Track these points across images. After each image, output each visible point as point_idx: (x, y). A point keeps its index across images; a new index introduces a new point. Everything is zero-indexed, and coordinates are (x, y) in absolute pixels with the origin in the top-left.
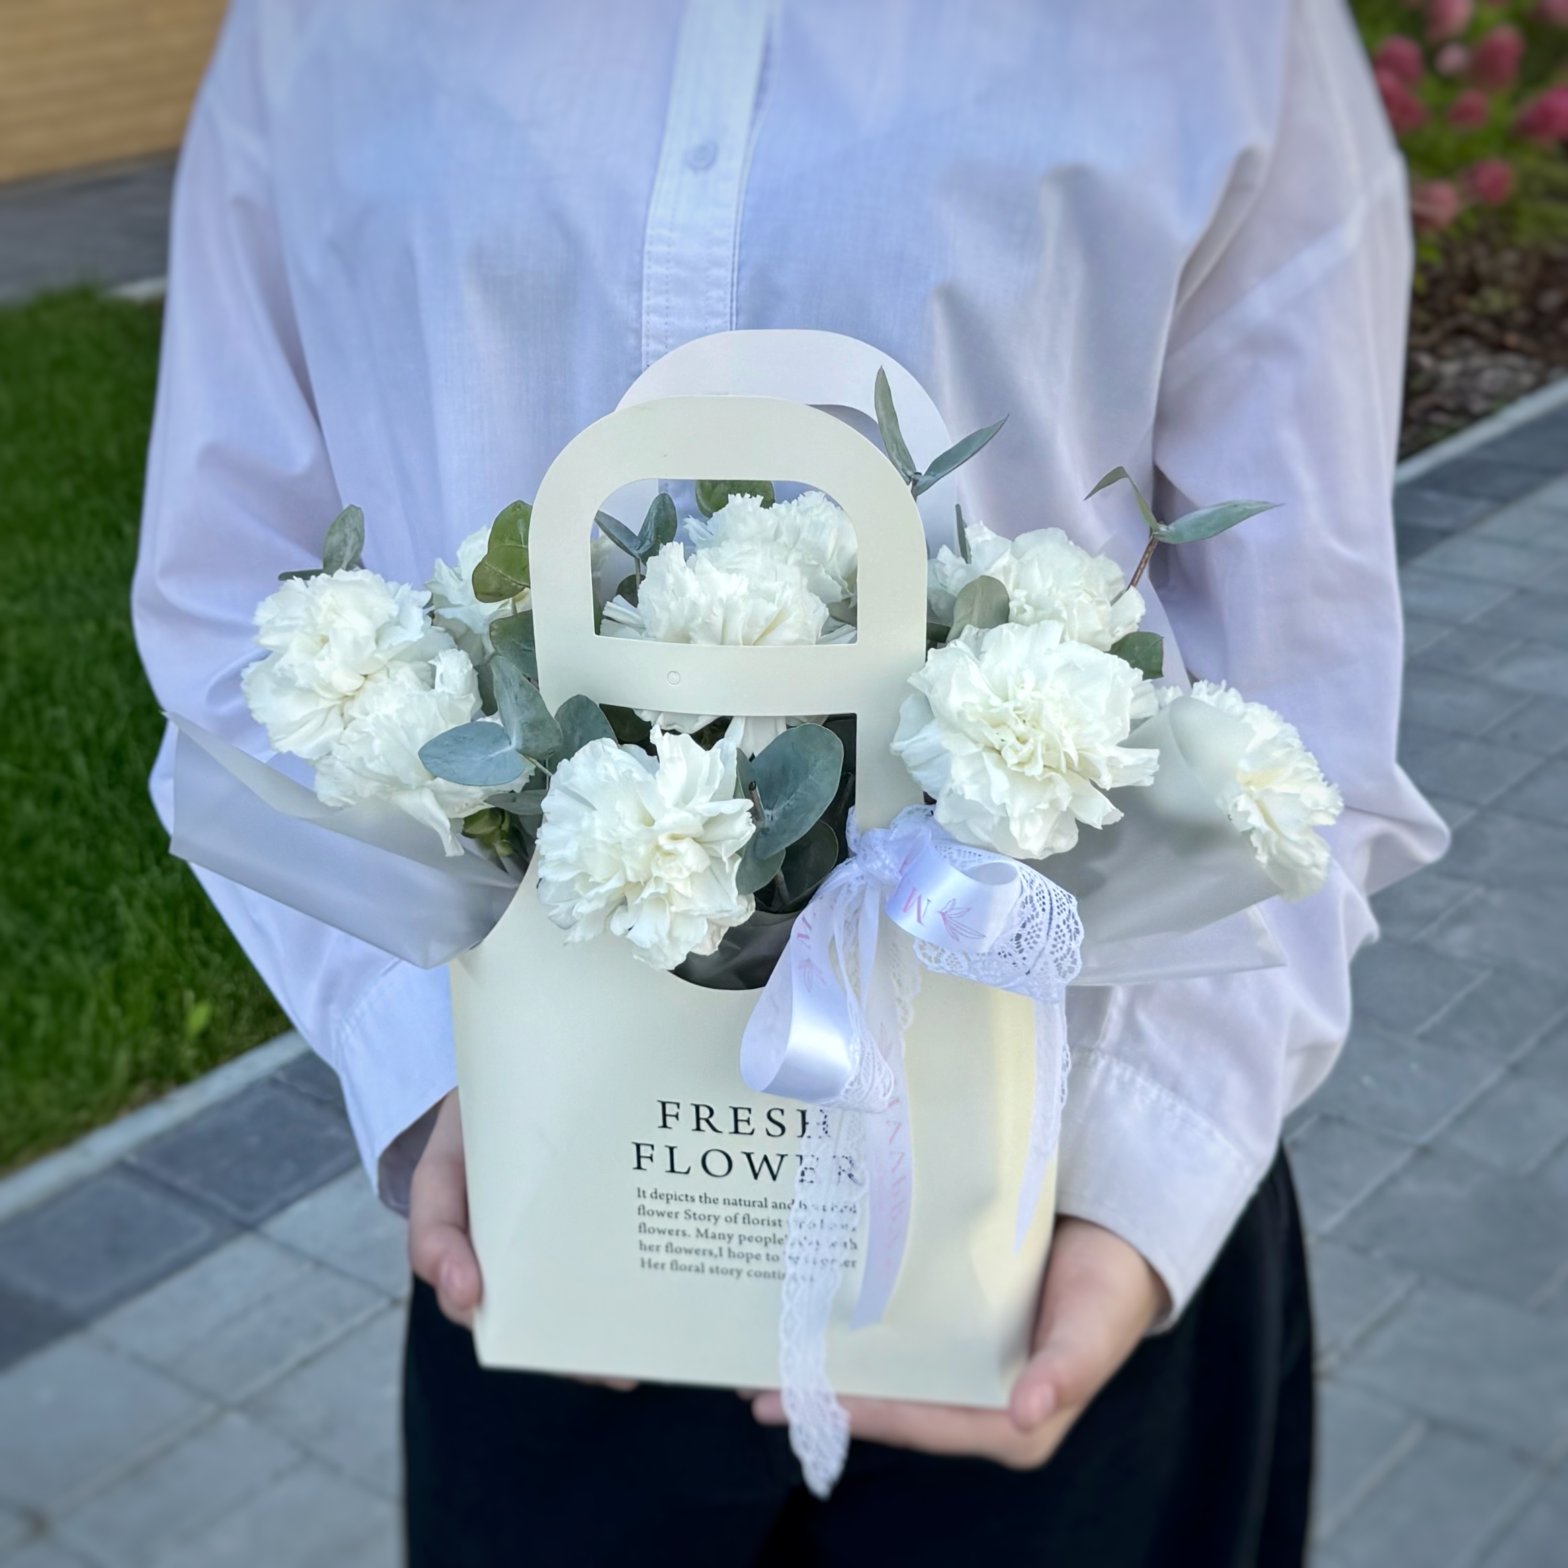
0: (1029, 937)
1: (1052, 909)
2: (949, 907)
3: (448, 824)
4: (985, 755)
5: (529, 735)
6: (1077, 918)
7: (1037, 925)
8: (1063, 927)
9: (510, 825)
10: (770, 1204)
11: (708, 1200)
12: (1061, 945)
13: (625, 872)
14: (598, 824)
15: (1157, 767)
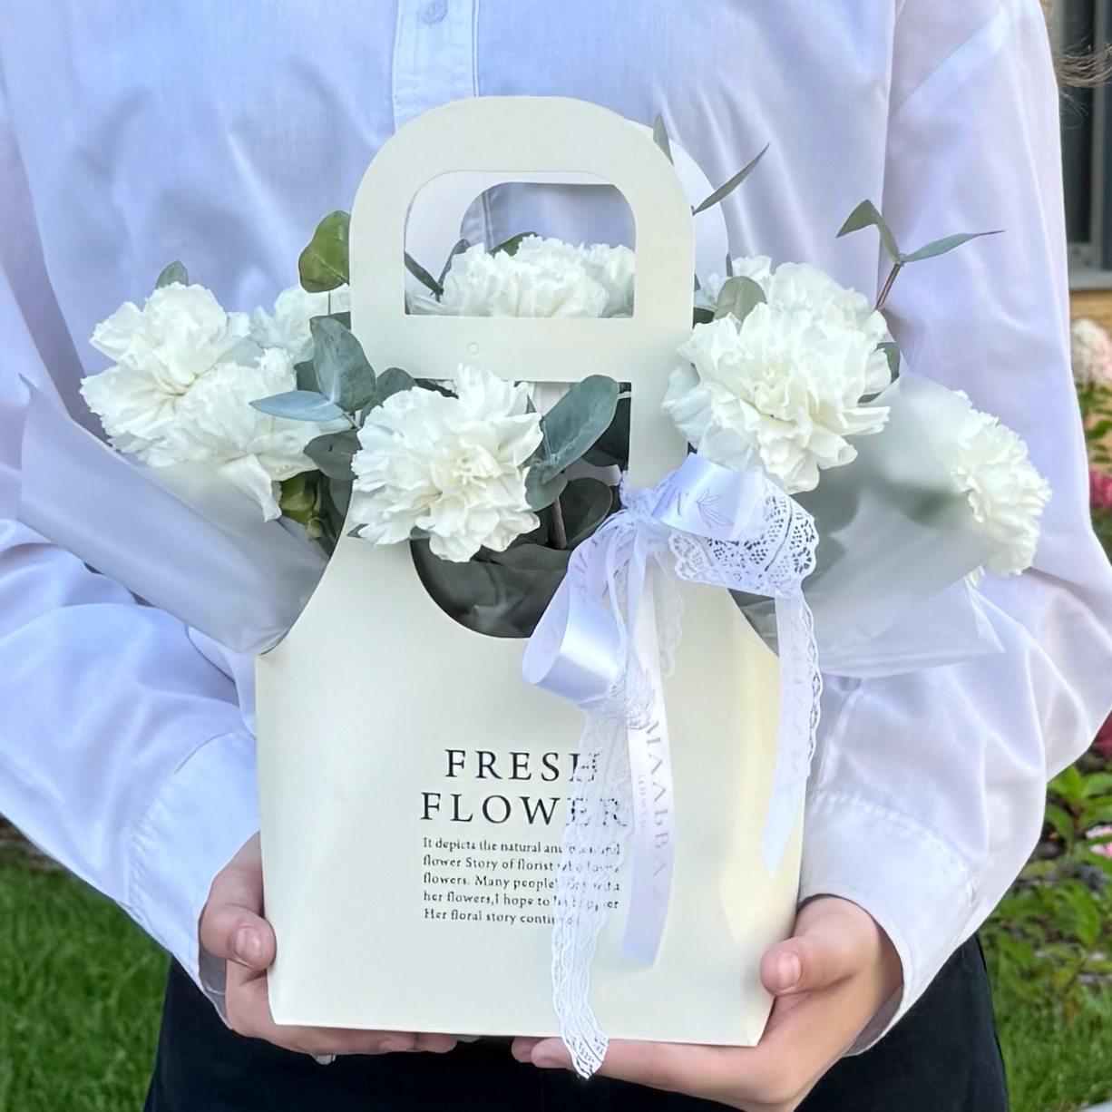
0: (771, 530)
2: (704, 495)
5: (348, 384)
6: (814, 528)
7: (778, 522)
9: (322, 504)
11: (487, 847)
12: (798, 543)
15: (887, 420)
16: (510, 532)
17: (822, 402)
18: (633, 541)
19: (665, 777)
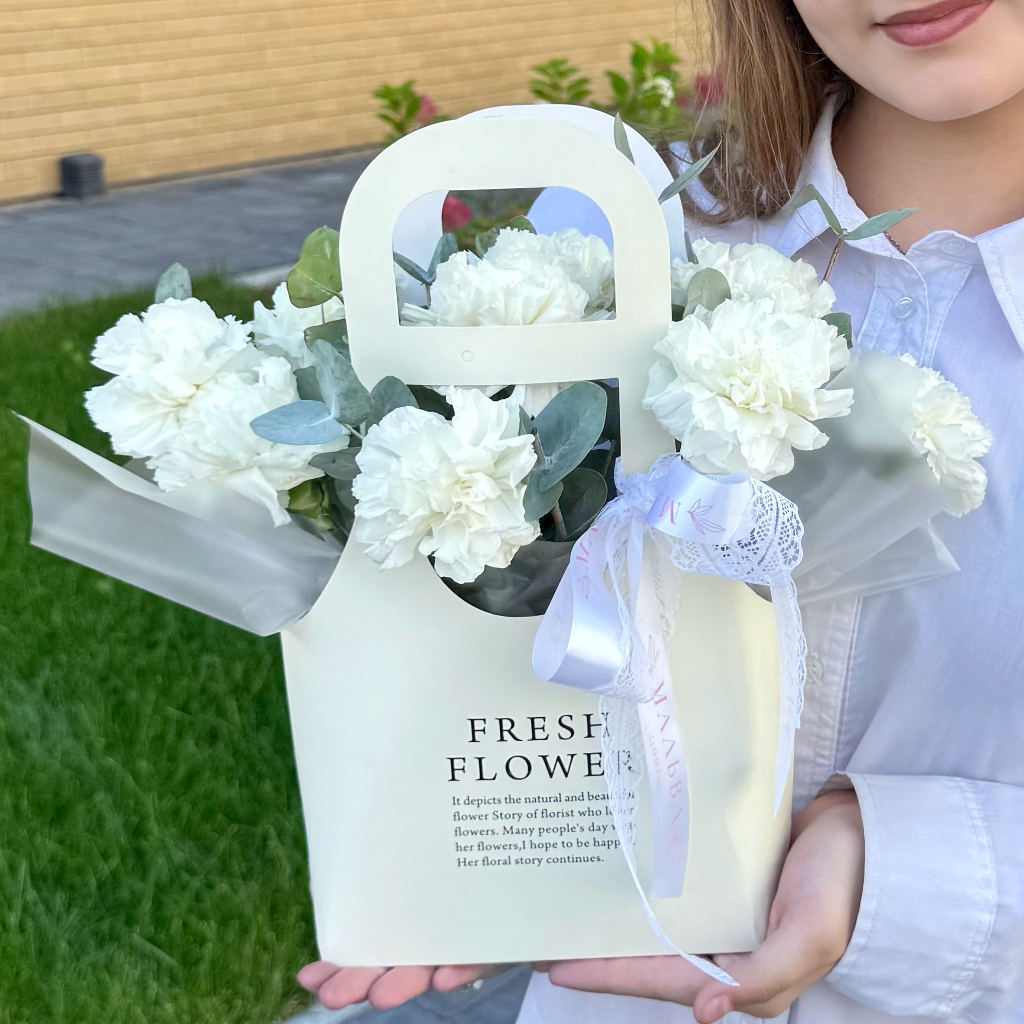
0: (760, 530)
1: (778, 510)
2: (696, 506)
3: (275, 494)
4: (718, 398)
5: (345, 403)
6: (798, 518)
7: (766, 521)
8: (786, 523)
9: (329, 501)
10: (563, 798)
11: (512, 801)
12: (786, 538)
13: (429, 504)
14: (406, 467)
15: (852, 402)
16: (513, 546)
17: (793, 393)
18: (629, 525)
19: (674, 731)
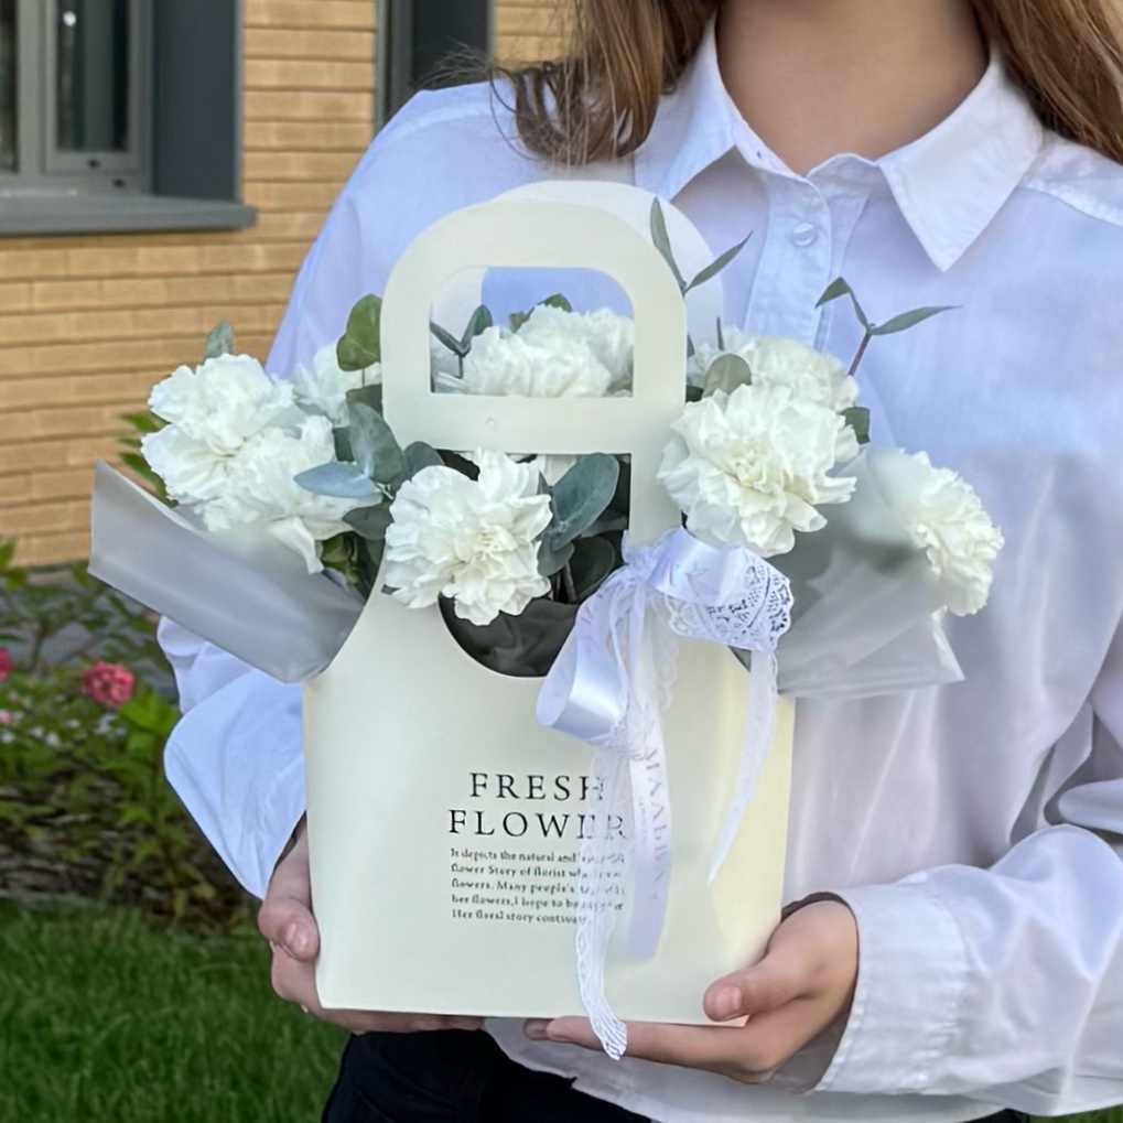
0: (751, 596)
1: (769, 580)
2: (693, 569)
5: (380, 463)
6: (789, 591)
7: (757, 589)
8: (778, 594)
9: (358, 556)
10: (556, 858)
11: (507, 857)
12: (775, 606)
13: (454, 552)
14: (434, 518)
15: (854, 489)
16: (524, 596)
17: (796, 477)
18: (633, 594)
19: (663, 797)
